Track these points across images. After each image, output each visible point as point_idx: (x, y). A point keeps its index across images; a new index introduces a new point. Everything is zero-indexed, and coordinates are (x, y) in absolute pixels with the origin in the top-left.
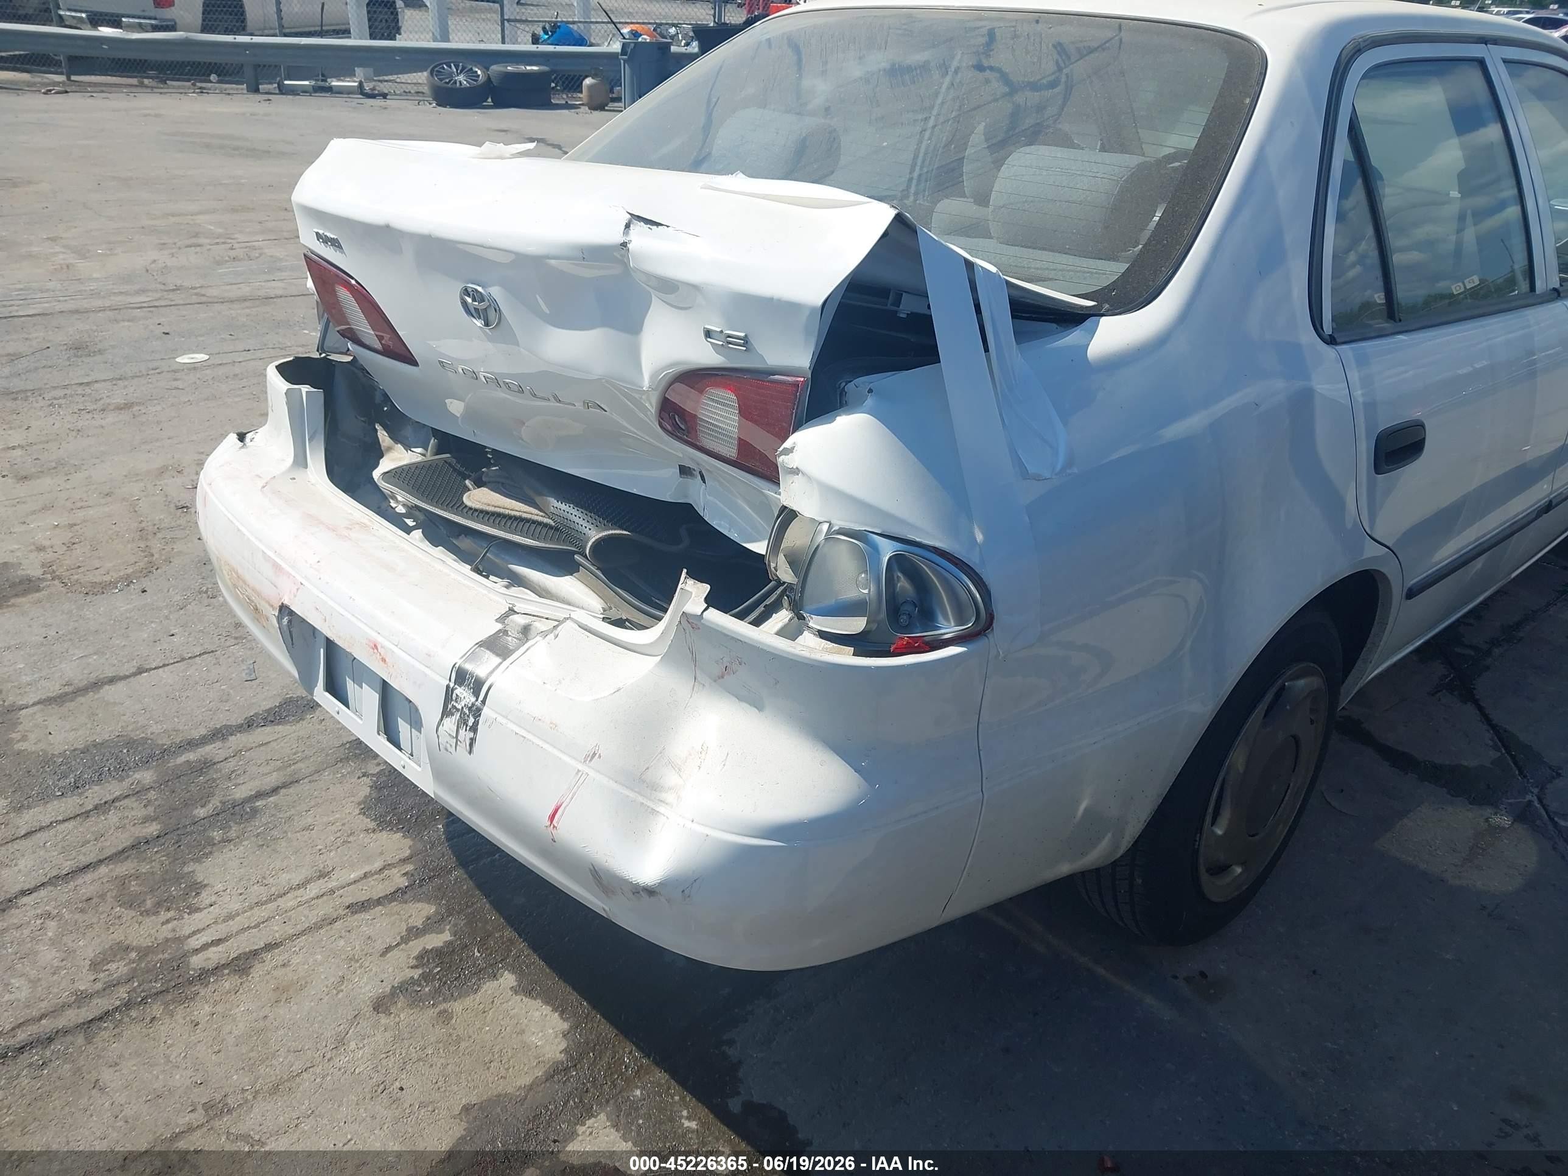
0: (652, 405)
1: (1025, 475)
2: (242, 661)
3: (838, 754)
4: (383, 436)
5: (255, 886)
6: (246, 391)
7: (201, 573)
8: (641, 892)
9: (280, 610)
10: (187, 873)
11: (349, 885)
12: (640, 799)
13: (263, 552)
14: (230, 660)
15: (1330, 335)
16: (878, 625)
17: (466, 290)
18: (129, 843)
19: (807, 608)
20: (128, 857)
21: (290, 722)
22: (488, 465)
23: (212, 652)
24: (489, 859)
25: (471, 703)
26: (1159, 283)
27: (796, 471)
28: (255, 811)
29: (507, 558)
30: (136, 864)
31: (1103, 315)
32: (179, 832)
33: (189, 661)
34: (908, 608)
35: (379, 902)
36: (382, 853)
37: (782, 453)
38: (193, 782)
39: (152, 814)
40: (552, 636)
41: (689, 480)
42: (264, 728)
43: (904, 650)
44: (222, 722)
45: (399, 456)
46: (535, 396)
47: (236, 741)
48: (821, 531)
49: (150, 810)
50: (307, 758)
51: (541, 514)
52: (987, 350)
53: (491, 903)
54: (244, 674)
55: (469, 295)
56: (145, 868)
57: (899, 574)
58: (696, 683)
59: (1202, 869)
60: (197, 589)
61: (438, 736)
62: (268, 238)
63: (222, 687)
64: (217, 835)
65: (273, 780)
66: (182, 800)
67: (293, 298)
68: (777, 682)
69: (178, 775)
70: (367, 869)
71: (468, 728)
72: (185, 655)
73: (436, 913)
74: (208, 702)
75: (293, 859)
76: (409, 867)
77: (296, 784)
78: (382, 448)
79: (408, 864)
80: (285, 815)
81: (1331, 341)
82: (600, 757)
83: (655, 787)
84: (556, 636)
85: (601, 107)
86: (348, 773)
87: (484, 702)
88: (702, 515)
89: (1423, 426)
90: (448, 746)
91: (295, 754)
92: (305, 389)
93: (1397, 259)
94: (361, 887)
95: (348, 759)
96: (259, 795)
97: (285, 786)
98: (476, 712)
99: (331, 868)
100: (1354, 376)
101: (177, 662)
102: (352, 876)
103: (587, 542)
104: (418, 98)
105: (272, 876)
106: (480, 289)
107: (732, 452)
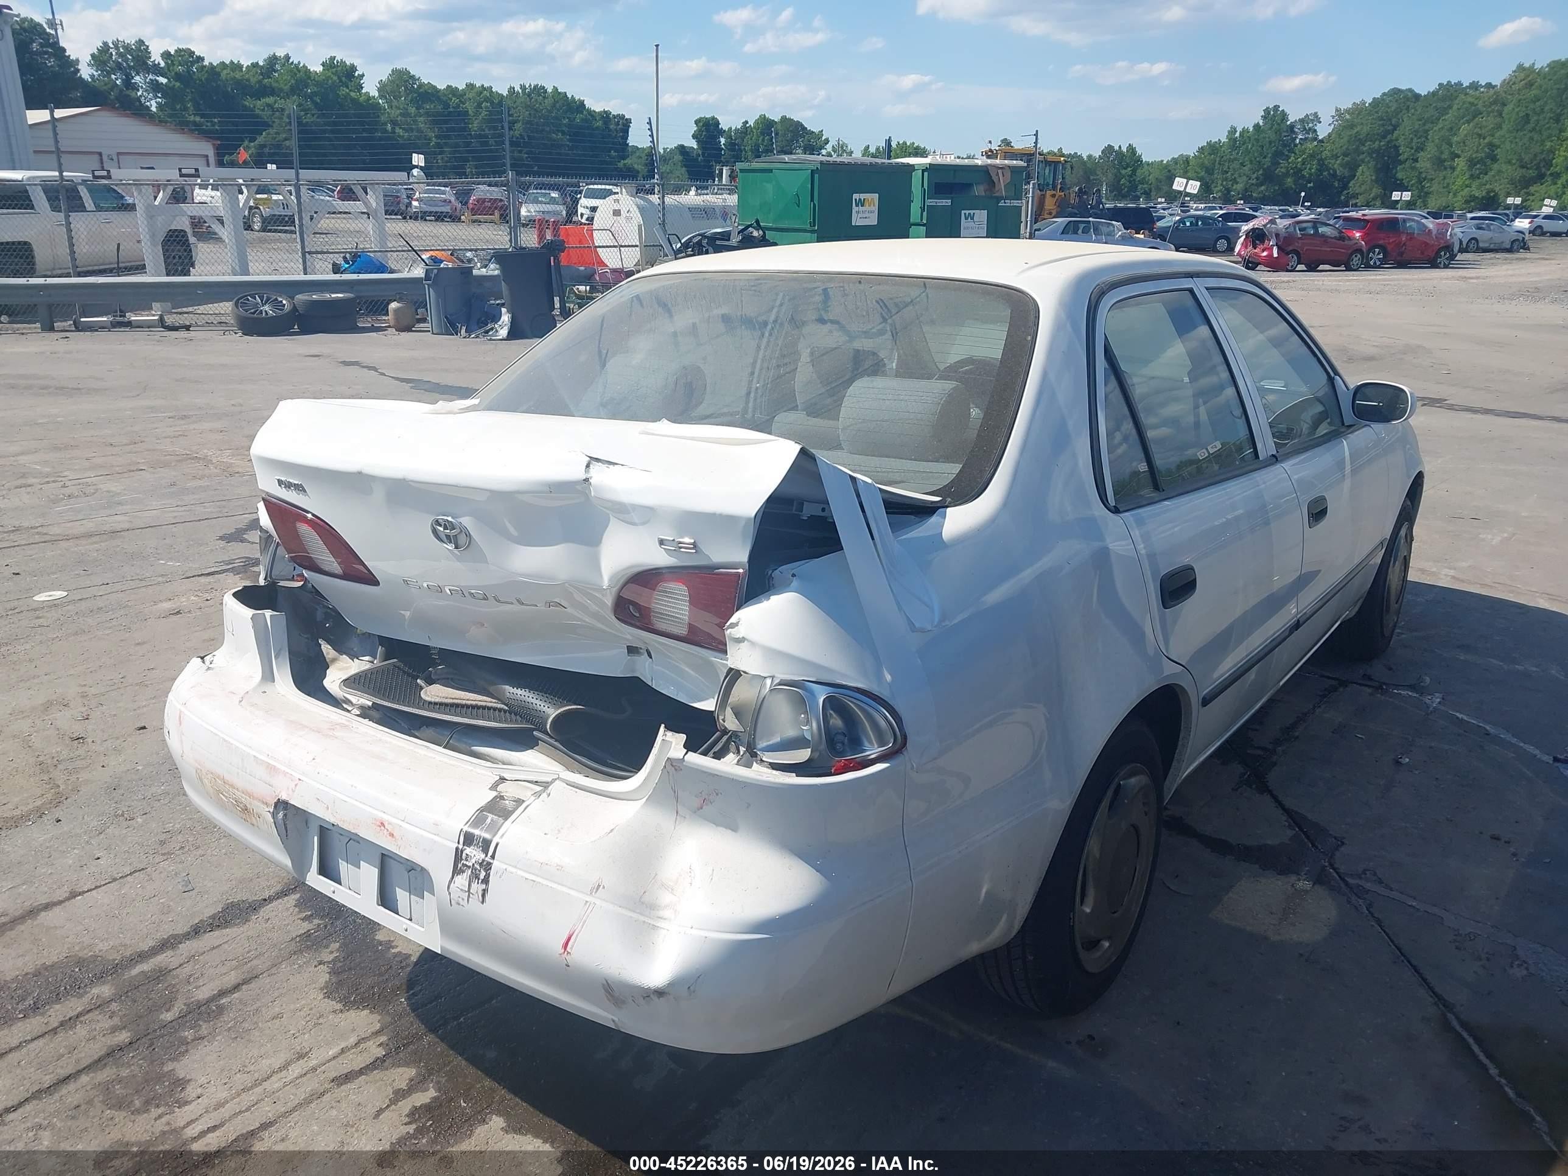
0: (609, 601)
1: (913, 628)
2: (176, 874)
3: (801, 859)
4: (327, 649)
5: (238, 1075)
6: (114, 623)
7: (113, 798)
8: (652, 996)
9: (275, 807)
10: (167, 1072)
11: (329, 1061)
12: (642, 918)
13: (255, 756)
14: (162, 875)
15: (1114, 506)
16: (820, 754)
17: (437, 521)
18: (103, 1053)
19: (759, 747)
20: (105, 1064)
21: (236, 925)
22: (434, 664)
23: (143, 869)
24: (455, 1023)
25: (481, 859)
26: (984, 480)
27: (740, 640)
28: (221, 1009)
29: (470, 741)
30: (115, 1070)
31: (947, 507)
32: (149, 1037)
33: (121, 880)
34: (840, 737)
35: (361, 1072)
36: (354, 1030)
37: (727, 629)
38: (153, 991)
39: (119, 1024)
40: (544, 795)
41: (636, 658)
42: (211, 933)
43: (843, 771)
44: (168, 932)
45: (345, 665)
46: (499, 601)
47: (187, 948)
48: (765, 684)
49: (116, 1020)
50: (261, 954)
51: (494, 701)
52: (873, 538)
53: (466, 1059)
54: (180, 886)
55: (440, 526)
56: (125, 1072)
57: (831, 712)
58: (678, 817)
59: (1079, 946)
60: (113, 813)
61: (450, 894)
62: (99, 474)
63: (161, 901)
64: (188, 1034)
65: (232, 978)
66: (146, 1007)
67: (140, 530)
68: (749, 805)
69: (135, 986)
70: (343, 1045)
71: (480, 881)
72: (116, 876)
73: (418, 1074)
74: (150, 916)
75: (269, 1046)
76: (383, 1039)
77: (256, 979)
78: (328, 660)
79: (381, 1035)
80: (252, 1008)
81: (1116, 511)
82: (604, 887)
83: (653, 907)
84: (549, 795)
85: (408, 329)
86: (304, 963)
87: (493, 857)
88: (650, 684)
89: (1192, 569)
90: (460, 900)
91: (248, 952)
92: (268, 613)
93: (1150, 434)
94: (341, 1062)
95: (301, 951)
96: (222, 993)
97: (246, 982)
98: (487, 867)
99: (308, 1049)
100: (1136, 533)
101: (109, 883)
102: (330, 1053)
103: (547, 719)
104: (222, 328)
105: (253, 1064)
106: (450, 519)
107: (683, 631)
